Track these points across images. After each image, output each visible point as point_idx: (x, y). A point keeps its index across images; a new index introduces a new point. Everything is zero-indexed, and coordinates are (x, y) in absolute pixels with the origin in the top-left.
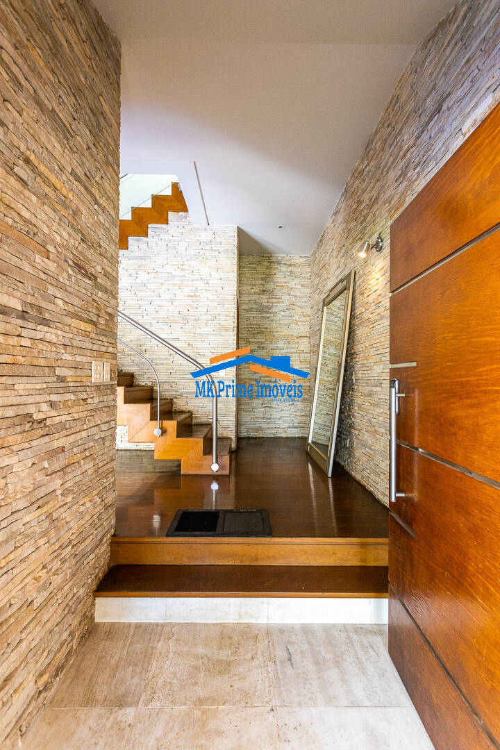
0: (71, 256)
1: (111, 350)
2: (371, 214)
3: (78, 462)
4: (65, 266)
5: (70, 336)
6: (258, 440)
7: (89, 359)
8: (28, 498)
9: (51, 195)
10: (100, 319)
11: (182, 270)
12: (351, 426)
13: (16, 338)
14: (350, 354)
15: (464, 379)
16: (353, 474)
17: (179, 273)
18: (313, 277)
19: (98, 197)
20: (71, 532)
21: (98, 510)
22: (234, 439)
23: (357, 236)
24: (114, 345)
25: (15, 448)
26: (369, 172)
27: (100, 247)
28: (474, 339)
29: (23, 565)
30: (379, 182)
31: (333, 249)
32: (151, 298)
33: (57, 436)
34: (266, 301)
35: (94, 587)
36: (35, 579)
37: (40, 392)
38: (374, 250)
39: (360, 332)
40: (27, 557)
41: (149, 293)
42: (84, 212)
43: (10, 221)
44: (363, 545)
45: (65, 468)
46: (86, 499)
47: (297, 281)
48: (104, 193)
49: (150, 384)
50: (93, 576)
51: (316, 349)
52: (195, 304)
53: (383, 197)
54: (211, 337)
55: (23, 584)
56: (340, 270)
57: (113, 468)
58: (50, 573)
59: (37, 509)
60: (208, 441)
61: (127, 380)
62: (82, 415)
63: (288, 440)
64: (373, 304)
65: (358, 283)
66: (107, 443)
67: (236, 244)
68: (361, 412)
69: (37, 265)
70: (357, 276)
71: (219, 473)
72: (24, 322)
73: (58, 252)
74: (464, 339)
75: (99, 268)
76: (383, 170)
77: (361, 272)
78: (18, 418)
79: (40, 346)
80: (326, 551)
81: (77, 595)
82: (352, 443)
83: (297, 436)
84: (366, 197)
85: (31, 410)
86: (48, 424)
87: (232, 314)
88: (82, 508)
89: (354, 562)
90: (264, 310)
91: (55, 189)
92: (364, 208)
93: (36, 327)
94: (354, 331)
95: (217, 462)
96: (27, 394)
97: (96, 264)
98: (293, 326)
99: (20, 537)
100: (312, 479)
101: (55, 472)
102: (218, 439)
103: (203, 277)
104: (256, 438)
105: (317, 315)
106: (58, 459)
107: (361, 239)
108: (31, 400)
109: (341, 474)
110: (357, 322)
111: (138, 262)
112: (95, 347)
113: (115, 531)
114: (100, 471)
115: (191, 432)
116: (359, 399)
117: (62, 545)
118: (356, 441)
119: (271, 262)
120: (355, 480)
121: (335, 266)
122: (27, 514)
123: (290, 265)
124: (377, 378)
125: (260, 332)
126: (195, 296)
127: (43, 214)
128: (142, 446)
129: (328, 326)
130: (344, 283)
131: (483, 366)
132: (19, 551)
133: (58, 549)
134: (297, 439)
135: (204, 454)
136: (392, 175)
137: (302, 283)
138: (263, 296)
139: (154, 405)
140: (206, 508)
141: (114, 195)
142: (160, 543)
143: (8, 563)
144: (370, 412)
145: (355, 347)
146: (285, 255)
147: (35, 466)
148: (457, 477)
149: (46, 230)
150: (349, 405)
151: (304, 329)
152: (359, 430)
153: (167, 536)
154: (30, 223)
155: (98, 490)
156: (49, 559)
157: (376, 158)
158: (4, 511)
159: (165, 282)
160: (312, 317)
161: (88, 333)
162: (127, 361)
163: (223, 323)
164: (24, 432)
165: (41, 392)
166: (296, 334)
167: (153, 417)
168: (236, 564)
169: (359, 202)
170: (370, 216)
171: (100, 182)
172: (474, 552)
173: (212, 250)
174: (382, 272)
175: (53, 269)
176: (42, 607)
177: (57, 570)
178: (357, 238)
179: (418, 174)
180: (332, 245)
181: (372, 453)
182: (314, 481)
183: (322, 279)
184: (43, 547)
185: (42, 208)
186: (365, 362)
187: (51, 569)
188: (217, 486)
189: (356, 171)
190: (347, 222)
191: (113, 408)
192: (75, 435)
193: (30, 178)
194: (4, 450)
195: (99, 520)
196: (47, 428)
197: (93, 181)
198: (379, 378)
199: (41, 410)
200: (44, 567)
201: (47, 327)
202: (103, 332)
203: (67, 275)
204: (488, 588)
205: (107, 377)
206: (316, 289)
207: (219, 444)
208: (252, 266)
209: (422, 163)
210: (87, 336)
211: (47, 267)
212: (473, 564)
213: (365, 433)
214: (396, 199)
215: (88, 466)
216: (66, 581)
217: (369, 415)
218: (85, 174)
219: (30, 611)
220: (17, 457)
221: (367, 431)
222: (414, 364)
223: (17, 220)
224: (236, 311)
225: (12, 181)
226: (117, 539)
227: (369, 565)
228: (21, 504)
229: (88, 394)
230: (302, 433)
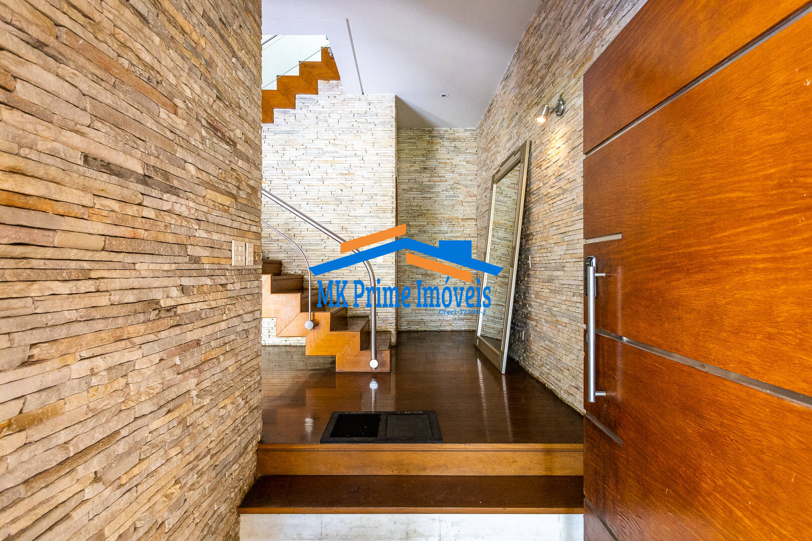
0: (205, 115)
1: (254, 229)
2: (550, 74)
3: (217, 358)
4: (197, 126)
5: (206, 209)
6: (419, 334)
7: (228, 238)
8: (155, 400)
9: (178, 39)
10: (241, 192)
11: (334, 145)
12: (527, 316)
13: (136, 207)
14: (526, 236)
15: (693, 249)
16: (530, 370)
17: (331, 148)
18: (480, 152)
19: (236, 49)
20: (209, 440)
21: (241, 413)
22: (394, 332)
23: (532, 101)
24: (258, 223)
25: (138, 341)
26: (547, 25)
27: (240, 108)
28: (708, 198)
29: (151, 481)
30: (559, 36)
31: (503, 119)
32: (300, 177)
33: (190, 326)
34: (427, 179)
35: (238, 502)
36: (166, 496)
37: (168, 274)
38: (554, 115)
39: (537, 210)
40: (155, 471)
41: (298, 172)
42: (220, 65)
43: (126, 64)
44: (548, 452)
45: (201, 364)
46: (227, 401)
47: (462, 157)
48: (243, 45)
49: (300, 272)
50: (237, 490)
51: (484, 232)
52: (348, 183)
53: (565, 53)
54: (367, 220)
55: (151, 503)
56: (511, 142)
57: (258, 364)
58: (185, 489)
59: (167, 414)
60: (365, 335)
61: (274, 268)
62: (221, 303)
63: (454, 333)
64: (553, 177)
65: (534, 155)
66: (251, 337)
67: (394, 115)
68: (539, 301)
69: (162, 121)
70: (532, 147)
71: (379, 370)
72: (146, 188)
73: (188, 107)
74: (693, 199)
75: (238, 132)
76: (564, 21)
77: (537, 142)
78: (141, 304)
79: (168, 219)
80: (505, 459)
81: (218, 513)
82: (528, 335)
83: (463, 329)
84: (543, 57)
85: (158, 295)
86: (179, 312)
87: (390, 194)
88: (222, 412)
89: (537, 471)
90: (424, 189)
91: (183, 32)
92: (541, 67)
93: (162, 195)
94: (530, 209)
95: (376, 358)
96: (151, 275)
97: (235, 127)
98: (458, 207)
99: (145, 447)
100: (481, 376)
101: (189, 370)
102: (377, 332)
103: (358, 153)
104: (418, 332)
105: (485, 195)
106: (192, 354)
107: (537, 104)
108: (157, 283)
109: (516, 370)
110: (533, 198)
111: (285, 137)
112: (235, 225)
113: (262, 437)
114: (243, 369)
115: (347, 324)
116: (536, 286)
117: (199, 455)
118: (532, 333)
119: (432, 137)
120: (532, 377)
121: (505, 139)
122: (154, 419)
123: (454, 140)
124: (558, 261)
125: (421, 215)
126: (349, 174)
127: (169, 60)
128: (293, 341)
129: (498, 207)
130: (518, 155)
131: (724, 229)
132: (144, 465)
133: (194, 460)
134: (463, 333)
135: (362, 349)
136: (576, 25)
137: (467, 159)
138: (424, 175)
139: (305, 294)
140: (364, 410)
141: (255, 49)
142: (313, 450)
143: (130, 479)
144: (551, 299)
145: (531, 227)
146: (448, 129)
147: (163, 362)
148: (682, 371)
149: (172, 80)
150: (524, 293)
151: (469, 211)
152: (537, 321)
153: (322, 442)
154: (153, 69)
155: (241, 390)
156: (183, 472)
157: (556, 9)
158: (124, 417)
159: (315, 159)
160: (479, 197)
161: (227, 208)
162: (274, 247)
163: (380, 204)
164: (149, 321)
165: (170, 274)
166: (461, 216)
167: (304, 309)
168: (401, 474)
169: (535, 62)
170: (549, 76)
171: (239, 31)
172: (709, 465)
173: (367, 122)
174: (565, 139)
175: (182, 128)
176: (174, 529)
177: (193, 484)
178: (533, 103)
179: (610, 20)
180: (502, 114)
181: (553, 346)
182: (485, 379)
183: (491, 153)
184: (175, 459)
185: (167, 52)
186: (544, 243)
187: (185, 484)
188: (377, 385)
189: (531, 26)
190: (520, 86)
191: (257, 296)
192: (212, 326)
193: (150, 14)
194: (123, 342)
195: (243, 424)
196: (178, 318)
197: (230, 29)
198: (561, 261)
199: (170, 295)
200: (177, 482)
201: (176, 197)
202: (245, 208)
203: (199, 136)
204: (731, 512)
205: (250, 260)
206: (483, 165)
207: (378, 338)
208: (411, 141)
209: (615, 7)
210: (226, 211)
211: (174, 125)
212: (709, 481)
213: (544, 324)
214: (581, 53)
215: (229, 363)
216: (204, 496)
217: (548, 303)
218: (220, 19)
219: (160, 534)
220: (140, 352)
221: (547, 322)
222: (619, 237)
223: (134, 63)
224: (395, 190)
225: (128, 14)
226: (263, 447)
227: (556, 475)
228: (147, 408)
229: (227, 279)
230: (469, 326)
